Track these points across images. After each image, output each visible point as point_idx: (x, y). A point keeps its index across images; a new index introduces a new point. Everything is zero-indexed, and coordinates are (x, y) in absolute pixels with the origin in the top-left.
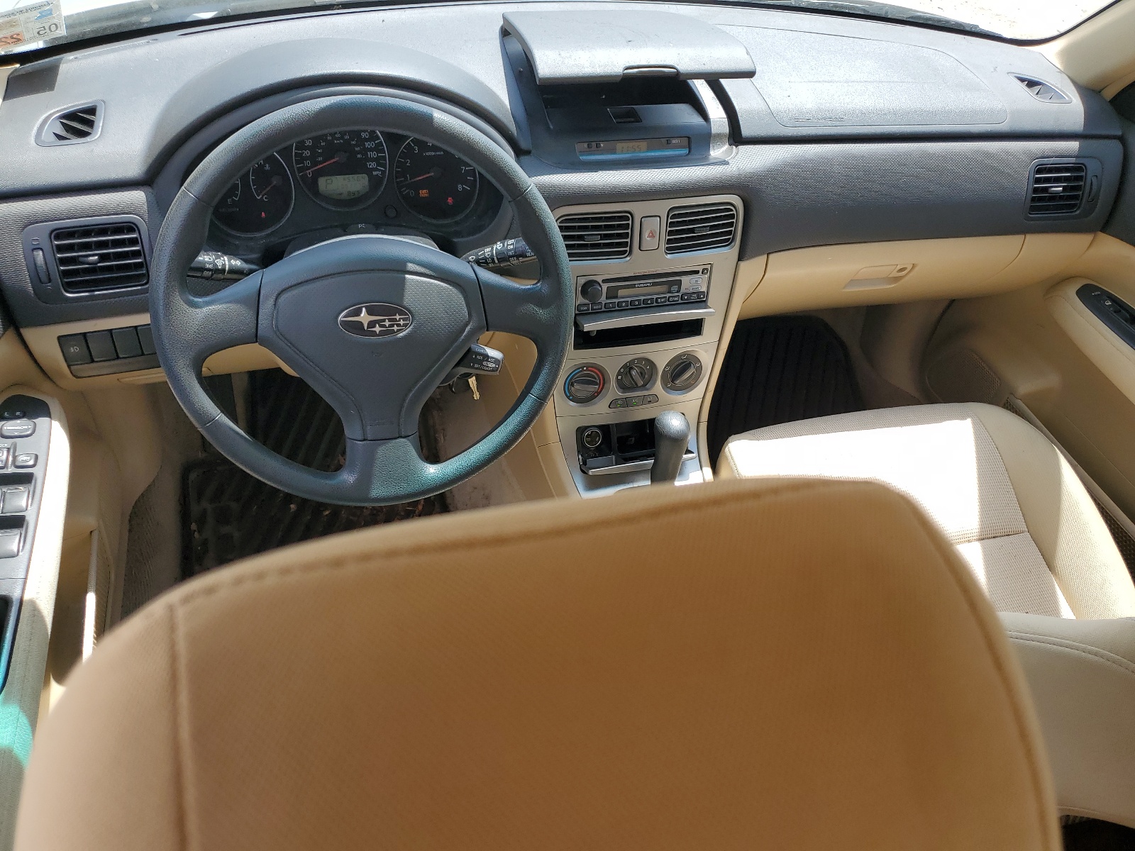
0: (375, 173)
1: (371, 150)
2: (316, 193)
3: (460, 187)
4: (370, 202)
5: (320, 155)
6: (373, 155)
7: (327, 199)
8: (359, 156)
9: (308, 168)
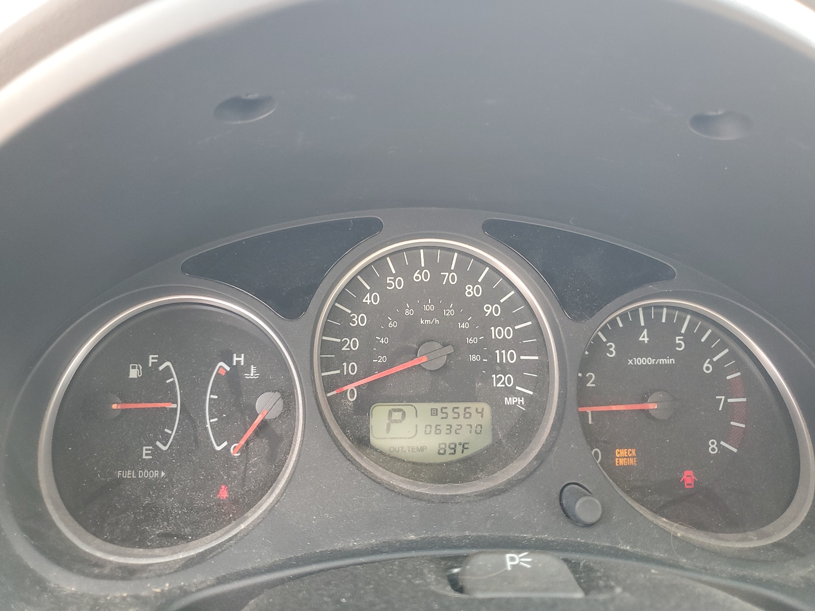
0: (510, 401)
1: (504, 344)
2: (362, 441)
3: (713, 447)
4: (502, 477)
5: (384, 349)
6: (508, 357)
7: (390, 460)
8: (474, 358)
9: (351, 380)
